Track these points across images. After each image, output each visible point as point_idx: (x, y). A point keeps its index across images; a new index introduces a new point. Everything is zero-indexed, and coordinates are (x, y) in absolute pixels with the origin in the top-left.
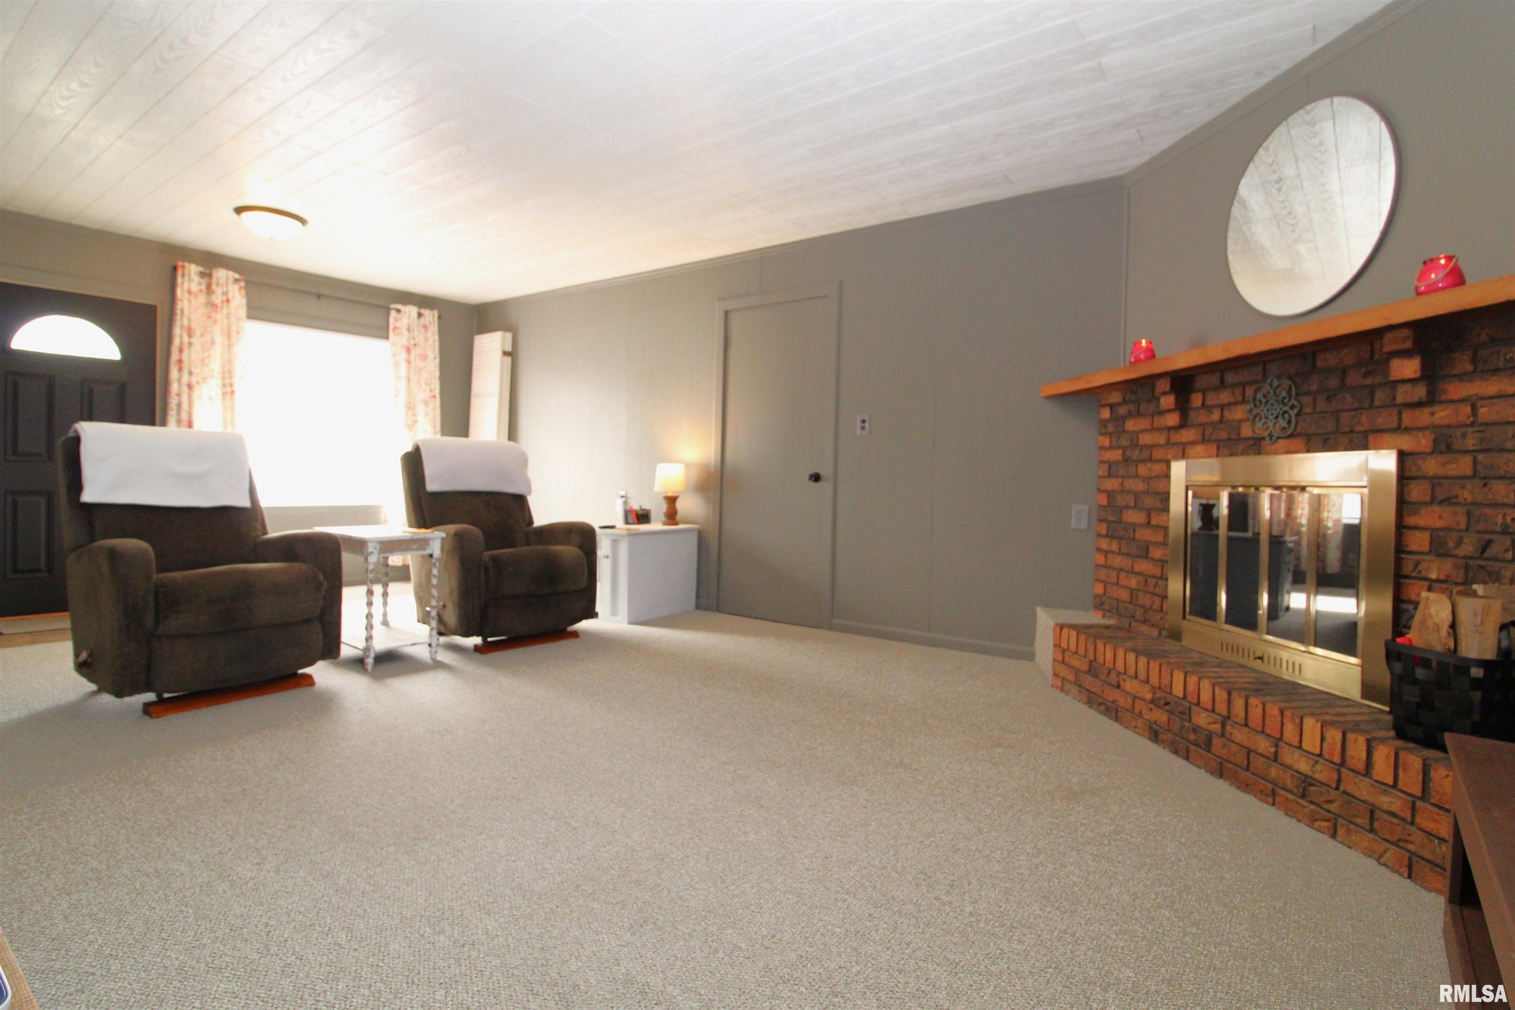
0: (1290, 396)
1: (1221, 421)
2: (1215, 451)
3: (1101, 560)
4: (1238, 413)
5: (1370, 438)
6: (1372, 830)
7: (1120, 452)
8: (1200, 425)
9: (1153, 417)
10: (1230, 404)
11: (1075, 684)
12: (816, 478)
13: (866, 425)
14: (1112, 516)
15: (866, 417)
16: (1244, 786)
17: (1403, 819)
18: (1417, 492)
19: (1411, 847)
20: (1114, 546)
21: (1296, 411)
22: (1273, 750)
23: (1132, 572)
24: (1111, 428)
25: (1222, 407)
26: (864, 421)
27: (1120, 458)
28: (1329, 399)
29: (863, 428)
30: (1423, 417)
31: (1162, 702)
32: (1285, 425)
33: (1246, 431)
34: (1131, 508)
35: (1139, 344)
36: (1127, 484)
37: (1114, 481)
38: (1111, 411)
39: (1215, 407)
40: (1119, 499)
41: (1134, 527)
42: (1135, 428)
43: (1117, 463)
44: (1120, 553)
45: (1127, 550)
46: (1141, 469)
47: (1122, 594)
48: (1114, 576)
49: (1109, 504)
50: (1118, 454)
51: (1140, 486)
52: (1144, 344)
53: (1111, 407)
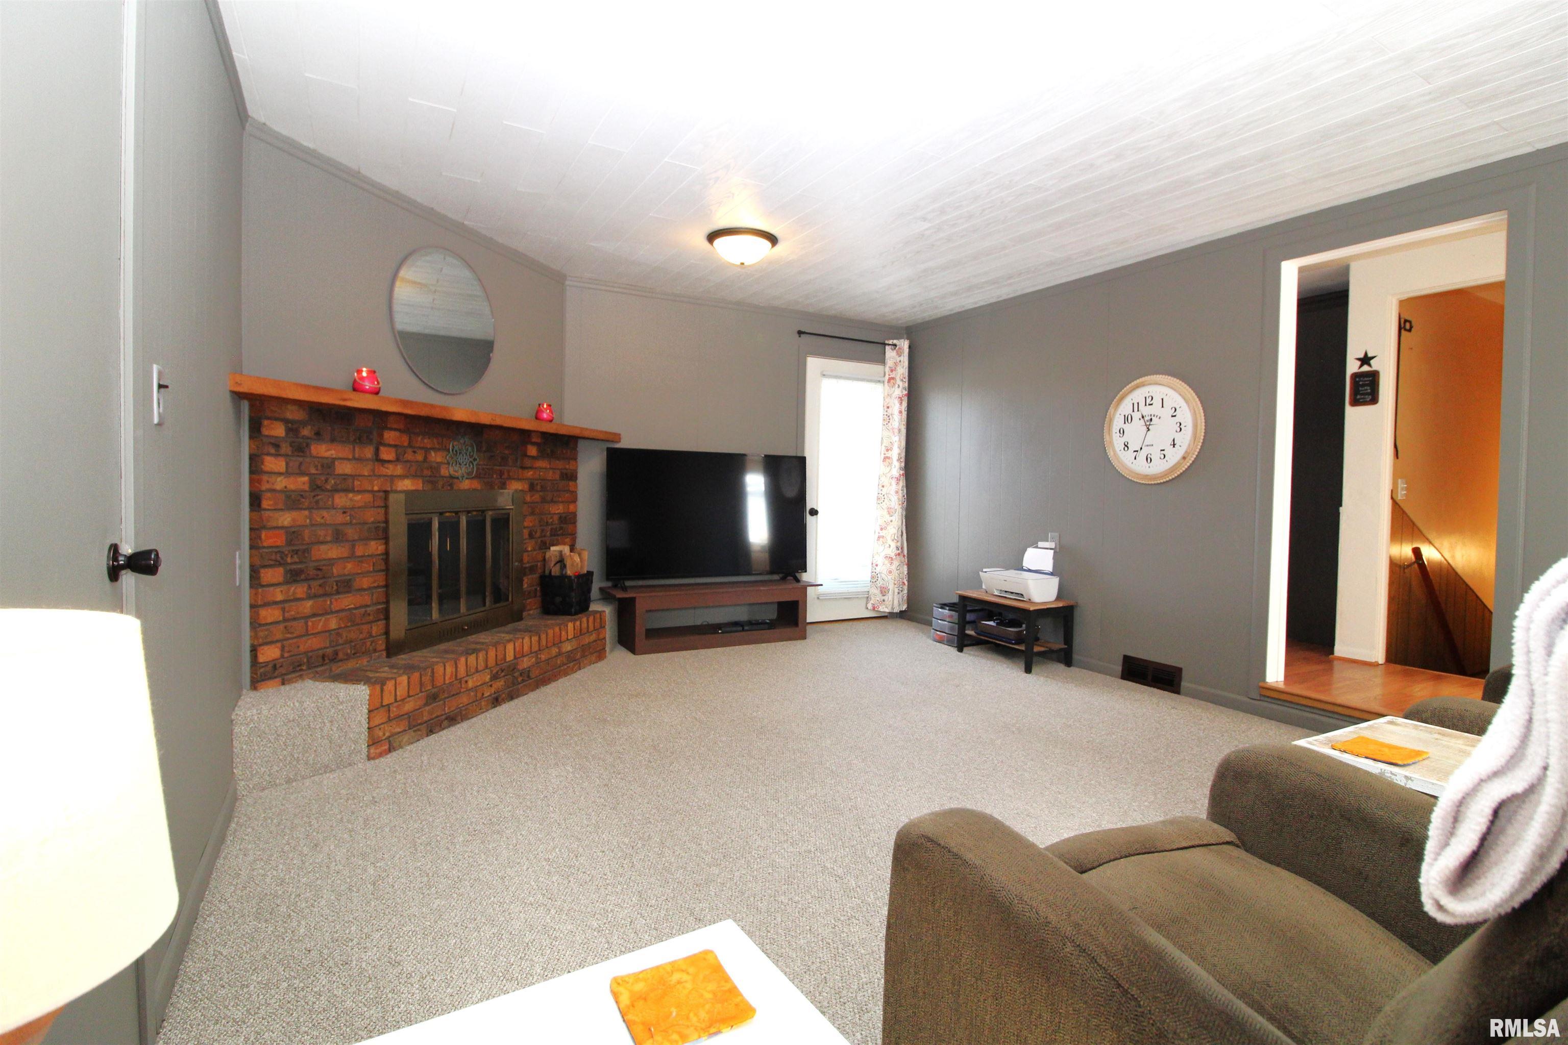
0: (473, 451)
3: (270, 615)
4: (438, 457)
5: (508, 482)
7: (306, 479)
8: (407, 461)
9: (353, 445)
11: (409, 728)
14: (292, 556)
20: (300, 590)
21: (476, 462)
23: (331, 611)
24: (287, 449)
27: (306, 487)
28: (491, 457)
30: (528, 473)
31: (500, 672)
32: (470, 470)
33: (443, 472)
34: (327, 542)
35: (359, 372)
36: (318, 517)
37: (295, 514)
38: (289, 430)
39: (420, 448)
40: (306, 534)
41: (331, 562)
42: (328, 454)
43: (301, 494)
44: (309, 597)
45: (321, 592)
46: (341, 500)
47: (313, 643)
48: (298, 626)
49: (290, 543)
50: (302, 482)
51: (340, 518)
52: (365, 372)
53: (286, 422)
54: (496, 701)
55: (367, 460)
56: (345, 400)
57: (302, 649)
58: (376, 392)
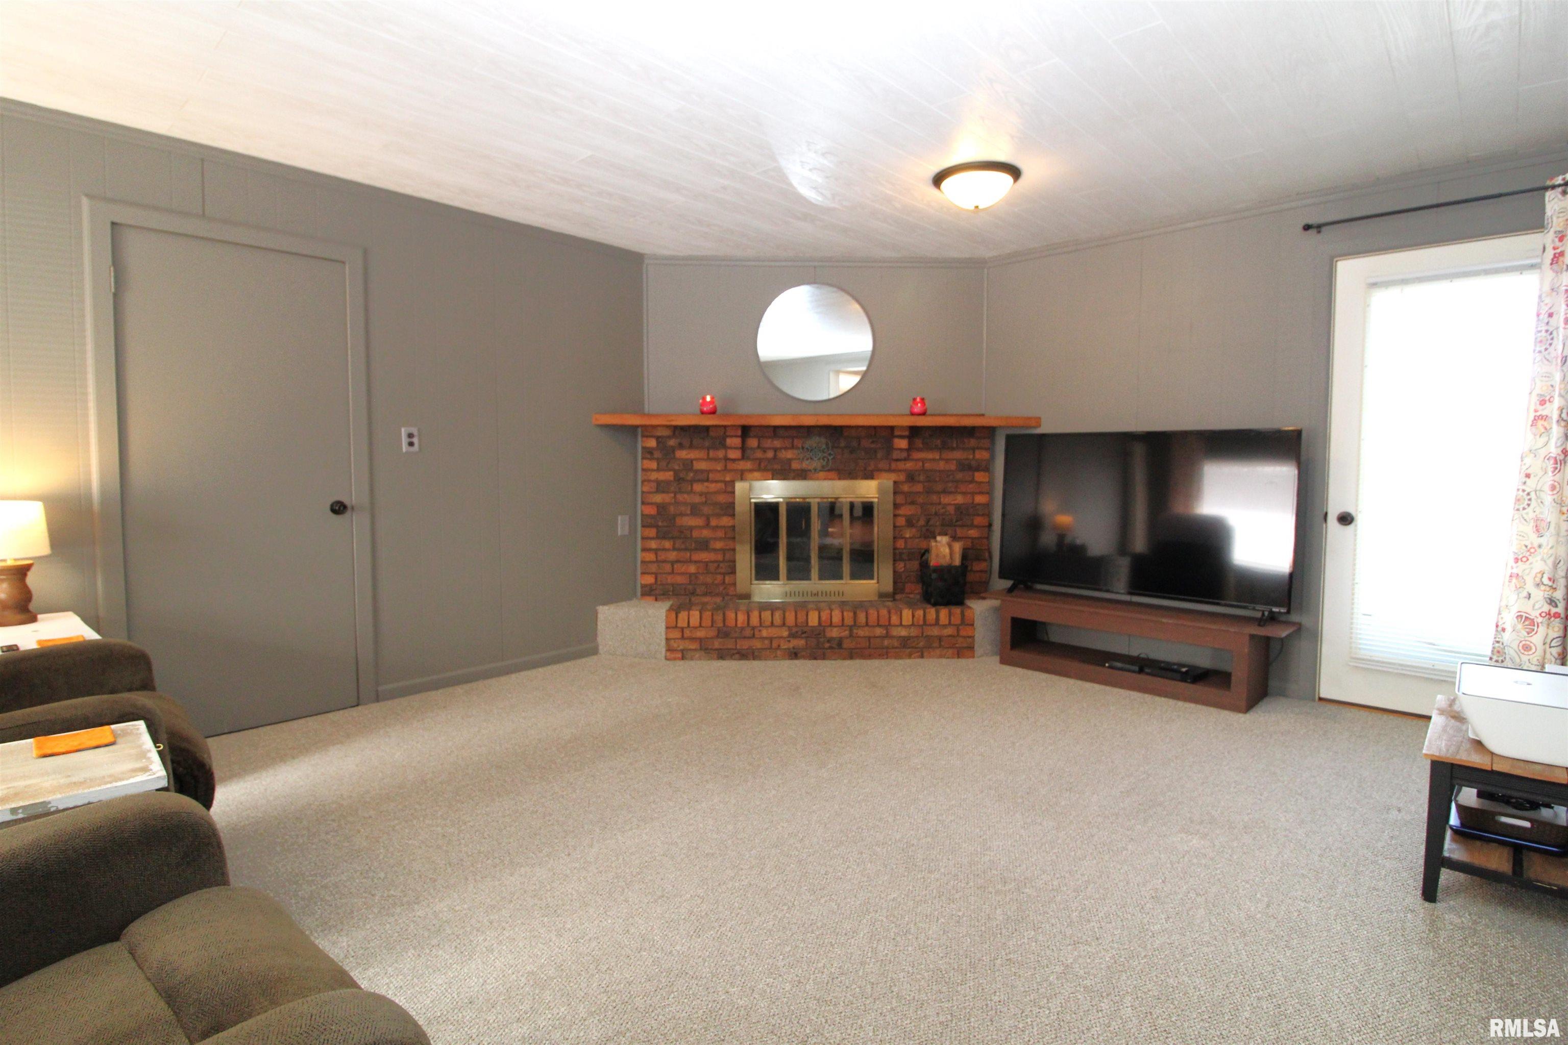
0: (828, 448)
1: (775, 457)
2: (770, 476)
3: (651, 557)
4: (789, 454)
5: (875, 474)
6: (940, 646)
7: (671, 473)
8: (757, 459)
9: (708, 450)
10: (781, 449)
11: (701, 649)
12: (339, 508)
13: (414, 440)
14: (662, 522)
15: (414, 431)
16: (870, 657)
17: (954, 636)
18: (900, 499)
19: (957, 645)
20: (667, 544)
21: (832, 457)
22: (885, 632)
23: (691, 561)
24: (657, 454)
25: (776, 450)
26: (410, 436)
27: (672, 478)
28: (851, 452)
29: (411, 444)
30: (901, 465)
31: (800, 633)
32: (825, 463)
33: (795, 465)
34: (687, 515)
35: (704, 399)
36: (680, 497)
37: (664, 495)
38: (658, 443)
39: (769, 448)
40: (672, 509)
41: (691, 529)
42: (689, 456)
43: (668, 483)
44: (674, 549)
45: (683, 547)
46: (698, 487)
47: (679, 579)
48: (668, 567)
49: (659, 513)
50: (669, 475)
51: (697, 499)
52: (708, 399)
53: (658, 438)
54: (794, 655)
55: (721, 459)
56: (670, 421)
57: (669, 581)
58: (713, 412)
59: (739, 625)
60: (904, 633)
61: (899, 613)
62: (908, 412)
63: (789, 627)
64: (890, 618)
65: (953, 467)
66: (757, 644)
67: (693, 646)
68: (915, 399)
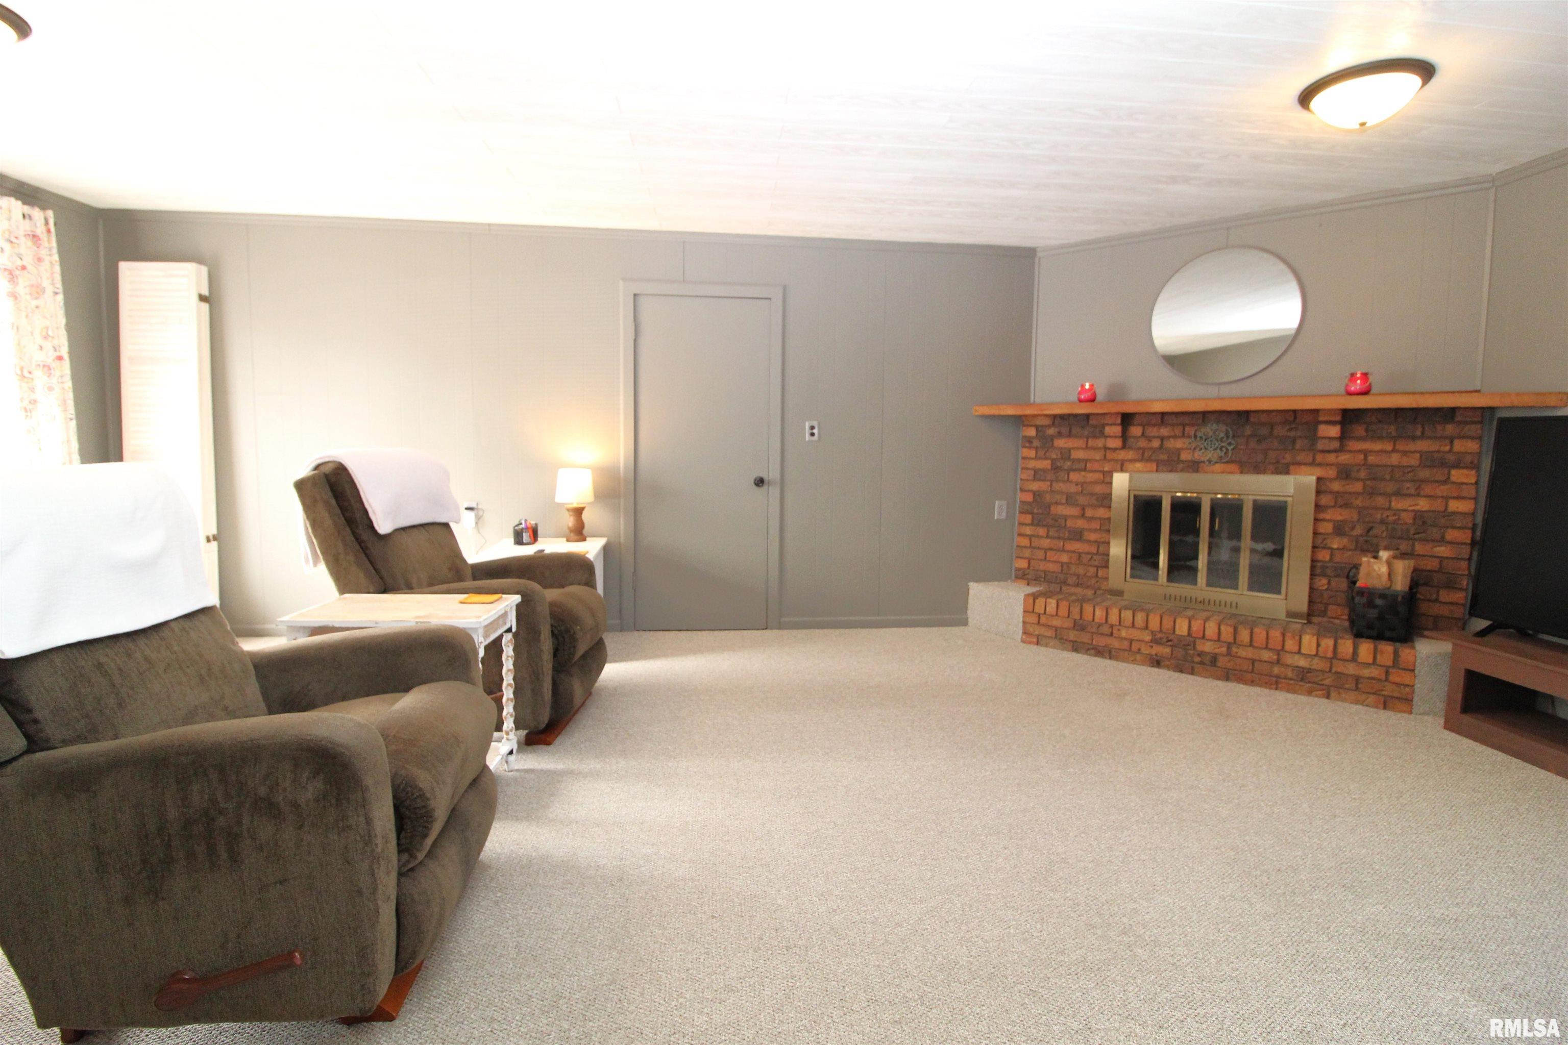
0: (1228, 437)
1: (1161, 446)
2: (1155, 467)
3: (1025, 542)
4: (1179, 444)
5: (1292, 468)
6: (1357, 689)
7: (1049, 462)
8: (1139, 449)
9: (1087, 439)
10: (1169, 437)
11: (1056, 637)
12: (760, 482)
13: (815, 431)
14: (1038, 509)
15: (815, 424)
16: (1252, 683)
17: (1380, 680)
18: (1325, 500)
19: (1384, 693)
20: (1042, 531)
21: (1232, 447)
22: (1275, 657)
23: (1063, 550)
24: (1036, 443)
25: (1162, 439)
26: (812, 428)
27: (1049, 467)
28: (1259, 441)
29: (813, 434)
30: (1331, 458)
31: (1165, 640)
32: (1223, 454)
33: (1185, 456)
34: (1063, 504)
35: (1083, 386)
36: (1057, 486)
37: (1041, 483)
38: (1037, 431)
39: (1154, 437)
40: (1048, 497)
41: (1066, 518)
42: (1066, 446)
43: (1044, 471)
44: (1048, 537)
45: (1056, 535)
46: (1074, 476)
47: (1051, 567)
48: (1040, 554)
49: (1035, 500)
50: (1046, 464)
51: (1073, 489)
52: (1087, 386)
53: (1037, 427)
54: (1157, 662)
55: (1100, 448)
57: (1042, 568)
58: (1092, 400)
59: (1097, 620)
60: (1302, 663)
61: (1297, 638)
62: (1342, 391)
63: (1152, 632)
64: (1284, 641)
65: (1414, 461)
66: (1115, 643)
67: (1050, 633)
68: (1353, 375)
